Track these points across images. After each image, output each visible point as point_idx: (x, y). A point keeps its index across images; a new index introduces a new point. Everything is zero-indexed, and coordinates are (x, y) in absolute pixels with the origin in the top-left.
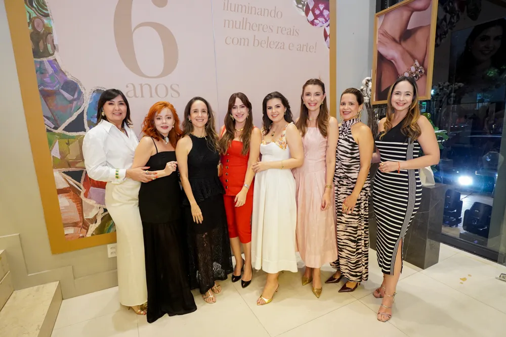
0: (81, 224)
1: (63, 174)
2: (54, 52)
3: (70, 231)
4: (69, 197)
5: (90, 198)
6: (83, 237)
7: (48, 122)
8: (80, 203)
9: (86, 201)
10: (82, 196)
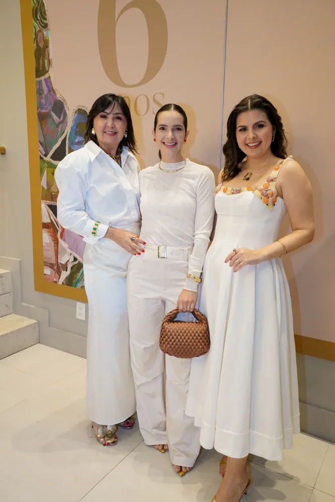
0: (56, 267)
1: (47, 207)
2: (49, 68)
3: (47, 271)
4: (50, 234)
5: (64, 240)
6: (56, 282)
7: (41, 148)
8: (56, 242)
9: (61, 243)
10: (59, 236)
